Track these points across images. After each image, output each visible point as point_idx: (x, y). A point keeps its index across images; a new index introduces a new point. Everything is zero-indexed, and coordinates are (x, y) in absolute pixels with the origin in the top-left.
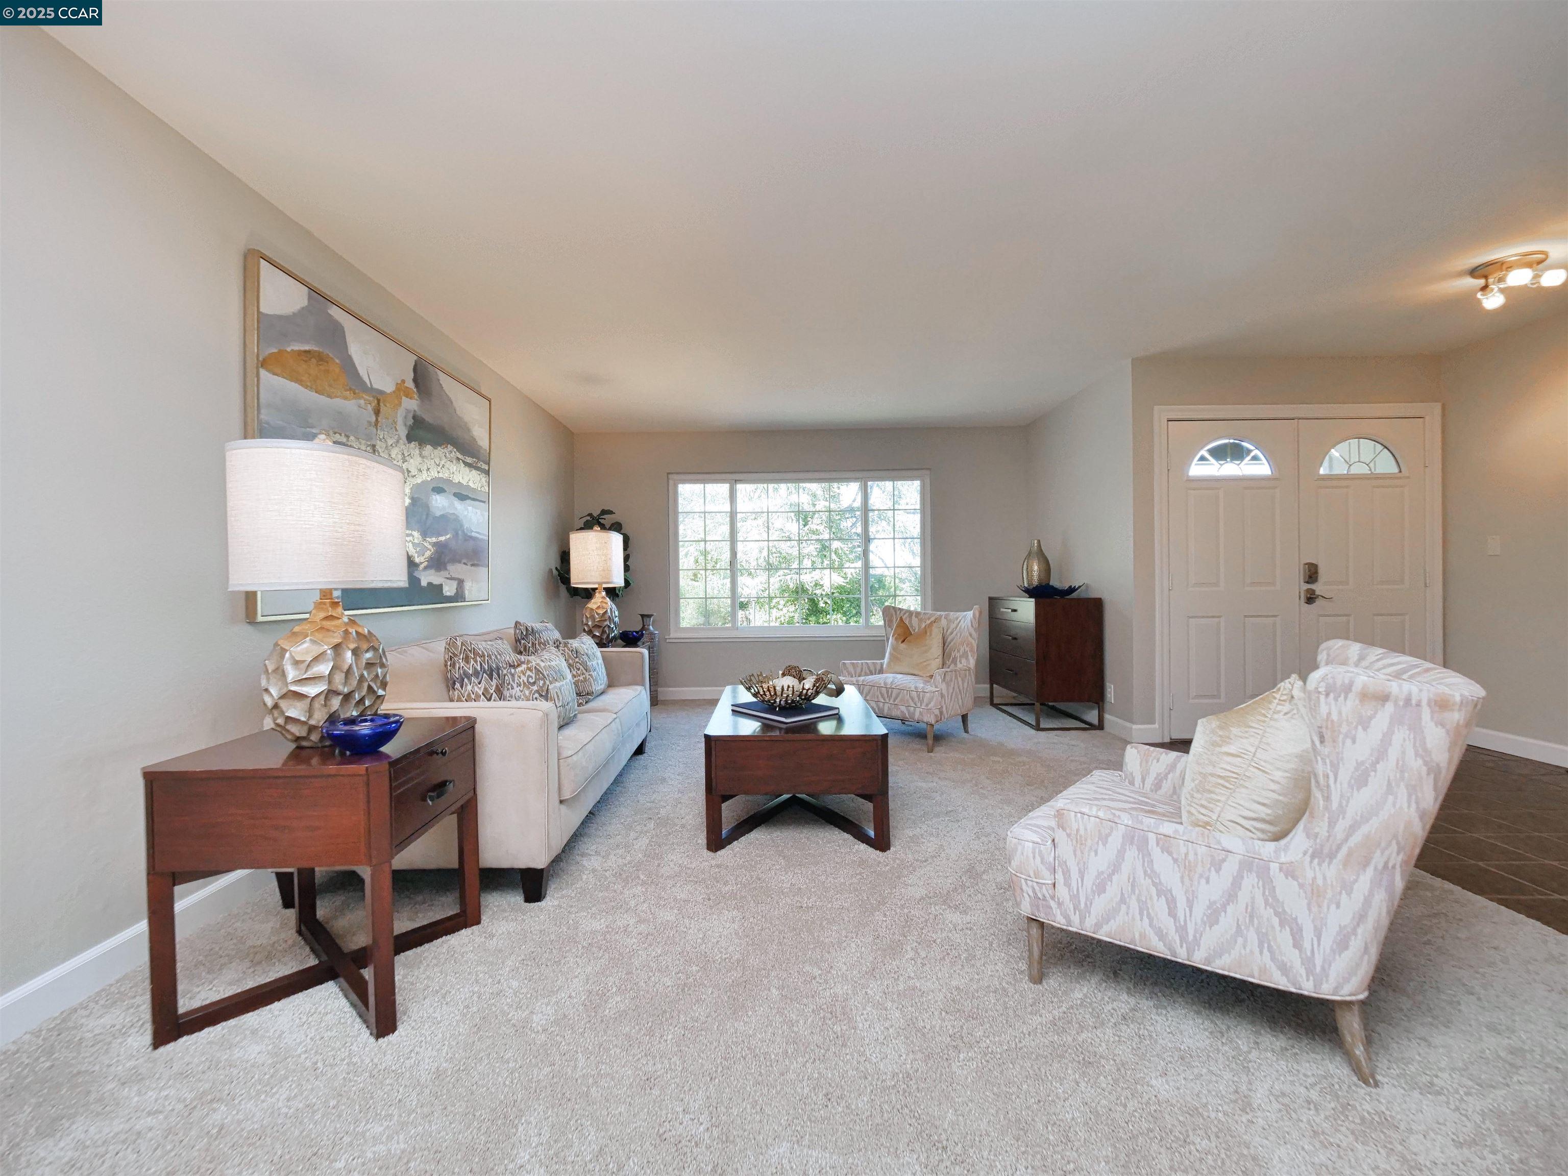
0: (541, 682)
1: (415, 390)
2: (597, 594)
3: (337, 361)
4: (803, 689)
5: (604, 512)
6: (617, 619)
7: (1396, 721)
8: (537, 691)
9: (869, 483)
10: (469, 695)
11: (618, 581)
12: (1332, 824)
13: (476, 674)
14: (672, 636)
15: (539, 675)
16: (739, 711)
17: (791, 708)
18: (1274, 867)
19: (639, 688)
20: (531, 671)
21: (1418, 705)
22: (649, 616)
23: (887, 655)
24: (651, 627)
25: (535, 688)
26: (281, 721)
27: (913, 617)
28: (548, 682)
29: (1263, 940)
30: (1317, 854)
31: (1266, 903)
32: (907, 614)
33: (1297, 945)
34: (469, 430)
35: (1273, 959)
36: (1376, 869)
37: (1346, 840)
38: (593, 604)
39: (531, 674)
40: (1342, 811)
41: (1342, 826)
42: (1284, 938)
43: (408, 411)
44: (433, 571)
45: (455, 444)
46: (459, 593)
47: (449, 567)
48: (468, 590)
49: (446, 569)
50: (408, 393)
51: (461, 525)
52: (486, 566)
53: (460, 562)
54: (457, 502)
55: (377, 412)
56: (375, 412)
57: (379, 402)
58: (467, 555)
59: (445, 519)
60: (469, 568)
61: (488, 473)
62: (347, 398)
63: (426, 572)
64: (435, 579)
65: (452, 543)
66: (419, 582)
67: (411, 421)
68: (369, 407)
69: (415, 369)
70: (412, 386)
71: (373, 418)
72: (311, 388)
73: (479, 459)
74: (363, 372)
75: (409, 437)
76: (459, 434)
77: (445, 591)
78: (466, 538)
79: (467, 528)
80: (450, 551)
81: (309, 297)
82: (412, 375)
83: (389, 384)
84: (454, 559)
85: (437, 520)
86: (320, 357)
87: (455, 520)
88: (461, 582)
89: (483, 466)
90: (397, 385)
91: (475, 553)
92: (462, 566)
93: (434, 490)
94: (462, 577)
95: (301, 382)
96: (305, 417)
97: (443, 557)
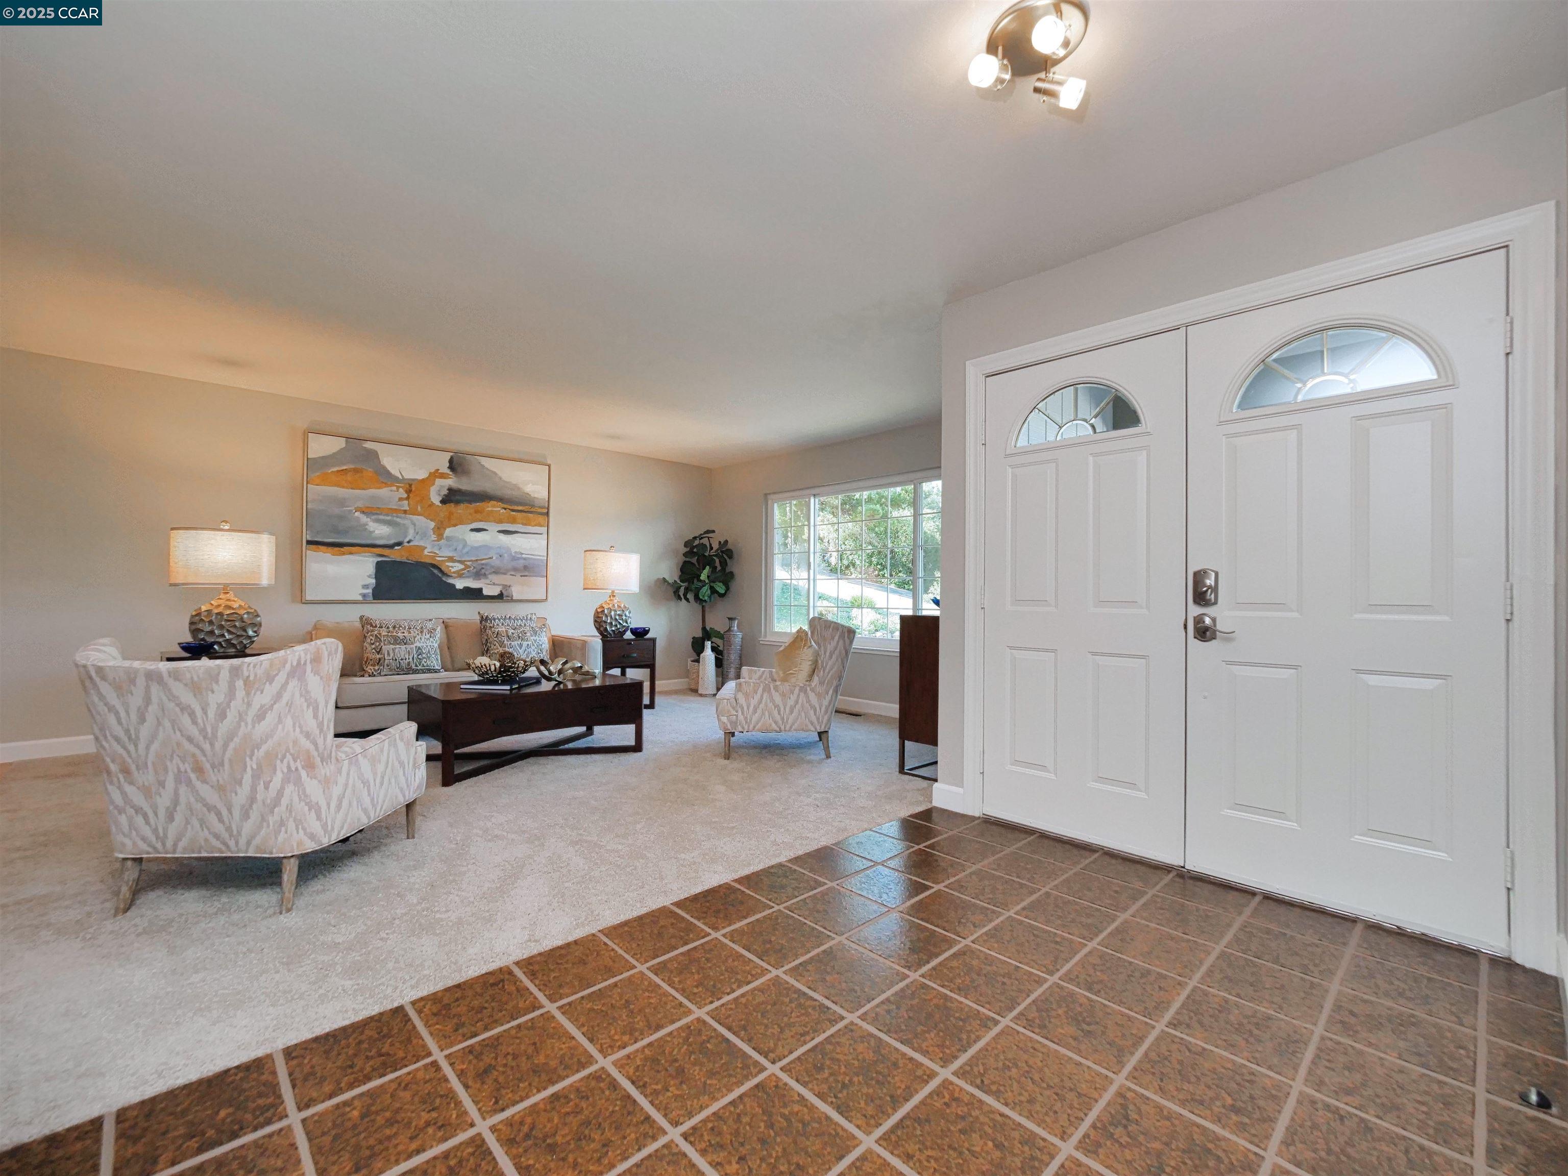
0: (378, 644)
1: (451, 473)
3: (371, 470)
15: (377, 639)
20: (373, 636)
25: (373, 646)
28: (382, 644)
39: (372, 638)
43: (442, 487)
44: (471, 579)
45: (500, 499)
46: (505, 593)
47: (490, 577)
48: (517, 592)
49: (487, 578)
50: (443, 476)
51: (508, 549)
52: (542, 576)
53: (505, 574)
54: (502, 537)
55: (409, 491)
56: (406, 492)
57: (410, 485)
58: (515, 569)
59: (487, 547)
60: (518, 578)
61: (547, 514)
62: (379, 488)
63: (462, 581)
64: (474, 584)
65: (496, 562)
66: (454, 586)
67: (445, 492)
68: (401, 490)
69: (451, 461)
70: (448, 471)
71: (405, 496)
72: (347, 488)
73: (533, 506)
74: (395, 472)
75: (443, 502)
76: (508, 493)
77: (485, 592)
78: (514, 559)
79: (516, 552)
80: (493, 567)
81: (347, 442)
82: (448, 465)
83: (421, 474)
84: (497, 572)
85: (477, 548)
86: (356, 471)
87: (499, 548)
88: (507, 587)
89: (540, 510)
90: (430, 473)
91: (526, 568)
92: (508, 577)
93: (472, 530)
94: (508, 584)
95: (338, 486)
96: (342, 502)
97: (483, 571)
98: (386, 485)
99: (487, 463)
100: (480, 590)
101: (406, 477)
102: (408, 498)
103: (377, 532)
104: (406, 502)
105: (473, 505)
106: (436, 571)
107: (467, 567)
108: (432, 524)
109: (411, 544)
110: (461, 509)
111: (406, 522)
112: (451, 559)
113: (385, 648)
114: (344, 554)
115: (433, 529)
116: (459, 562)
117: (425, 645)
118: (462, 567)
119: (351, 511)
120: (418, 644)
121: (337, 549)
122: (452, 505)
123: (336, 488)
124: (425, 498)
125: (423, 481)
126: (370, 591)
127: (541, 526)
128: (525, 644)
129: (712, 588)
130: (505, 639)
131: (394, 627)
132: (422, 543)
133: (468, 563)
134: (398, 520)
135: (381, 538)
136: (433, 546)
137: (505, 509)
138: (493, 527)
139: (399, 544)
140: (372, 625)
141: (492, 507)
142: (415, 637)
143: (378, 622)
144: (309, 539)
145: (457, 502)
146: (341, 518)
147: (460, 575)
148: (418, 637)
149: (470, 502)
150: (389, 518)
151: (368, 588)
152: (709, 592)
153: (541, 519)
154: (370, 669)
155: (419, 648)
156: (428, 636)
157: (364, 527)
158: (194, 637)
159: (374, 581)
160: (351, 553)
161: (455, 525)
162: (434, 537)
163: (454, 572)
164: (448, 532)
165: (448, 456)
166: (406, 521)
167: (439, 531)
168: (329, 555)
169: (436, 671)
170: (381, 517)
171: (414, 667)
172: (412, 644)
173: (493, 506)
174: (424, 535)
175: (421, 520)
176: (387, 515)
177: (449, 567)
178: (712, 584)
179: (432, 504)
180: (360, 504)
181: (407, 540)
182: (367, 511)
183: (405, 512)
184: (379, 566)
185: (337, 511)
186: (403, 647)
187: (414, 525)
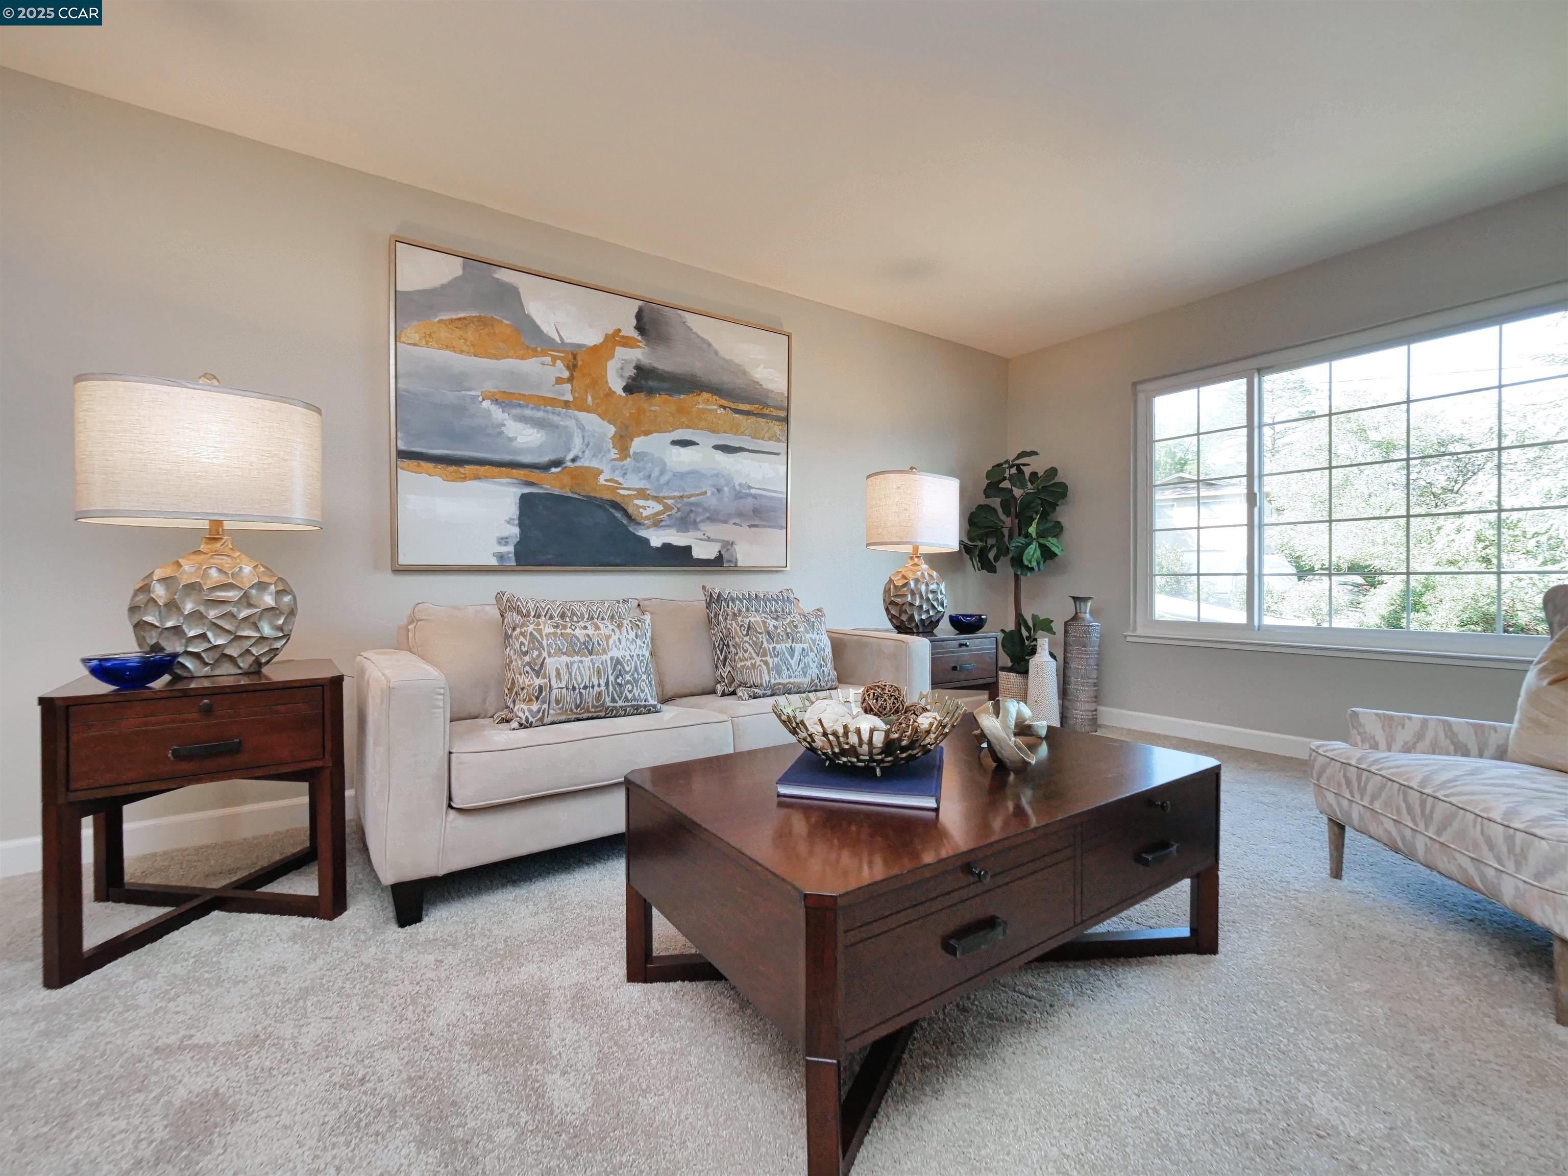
0: (536, 653)
1: (640, 338)
3: (507, 322)
8: (528, 664)
14: (1136, 632)
15: (533, 643)
20: (525, 637)
22: (1084, 600)
25: (527, 659)
28: (545, 654)
34: (745, 373)
39: (524, 641)
43: (626, 362)
44: (673, 531)
45: (716, 390)
46: (726, 556)
47: (704, 527)
48: (744, 555)
49: (698, 529)
50: (627, 342)
51: (729, 480)
52: (781, 528)
53: (725, 522)
54: (720, 456)
55: (572, 367)
56: (568, 368)
57: (575, 356)
58: (741, 515)
59: (695, 475)
60: (745, 529)
61: (786, 420)
62: (523, 358)
63: (661, 532)
64: (678, 539)
65: (711, 500)
66: (646, 541)
67: (631, 372)
68: (559, 362)
69: (639, 316)
70: (634, 334)
71: (566, 374)
72: (468, 353)
73: (766, 405)
74: (548, 329)
75: (628, 389)
76: (725, 379)
77: (698, 553)
78: (739, 496)
79: (740, 485)
80: (706, 510)
81: (465, 267)
82: (634, 322)
83: (591, 337)
84: (713, 518)
85: (680, 476)
86: (482, 322)
87: (717, 475)
88: (728, 545)
89: (775, 413)
90: (607, 335)
91: (756, 512)
92: (729, 527)
93: (675, 443)
94: (731, 539)
95: (453, 349)
96: (459, 381)
97: (692, 515)
98: (535, 353)
99: (696, 323)
100: (688, 549)
101: (567, 341)
102: (570, 380)
103: (520, 439)
104: (568, 386)
105: (676, 398)
106: (618, 515)
107: (667, 508)
108: (611, 430)
109: (577, 464)
110: (659, 405)
111: (571, 423)
112: (642, 494)
113: (552, 664)
114: (464, 478)
115: (613, 438)
116: (656, 499)
117: (627, 654)
118: (659, 508)
119: (474, 398)
120: (615, 653)
121: (452, 468)
122: (642, 396)
123: (448, 354)
124: (598, 382)
125: (595, 348)
126: (510, 548)
127: (779, 441)
128: (798, 647)
129: (1042, 547)
130: (764, 638)
131: (563, 616)
132: (594, 464)
133: (670, 502)
134: (556, 418)
135: (530, 451)
136: (613, 470)
137: (725, 408)
138: (706, 440)
139: (557, 463)
140: (519, 612)
141: (704, 403)
142: (608, 638)
143: (531, 605)
144: (402, 446)
145: (651, 392)
146: (460, 409)
147: (657, 523)
148: (615, 638)
149: (670, 392)
150: (540, 414)
151: (507, 544)
152: (1038, 553)
153: (777, 428)
154: (522, 710)
155: (618, 662)
156: (632, 635)
157: (498, 430)
158: (141, 641)
159: (516, 531)
160: (477, 478)
161: (647, 433)
162: (614, 453)
163: (647, 518)
164: (638, 444)
165: (633, 307)
166: (569, 420)
167: (622, 441)
168: (438, 479)
169: (650, 710)
170: (528, 412)
171: (609, 703)
172: (605, 652)
173: (707, 402)
174: (599, 451)
175: (592, 421)
176: (537, 408)
177: (638, 507)
178: (1041, 541)
179: (610, 393)
180: (489, 386)
181: (570, 456)
182: (504, 400)
183: (566, 404)
184: (525, 501)
185: (451, 397)
186: (587, 660)
187: (582, 428)
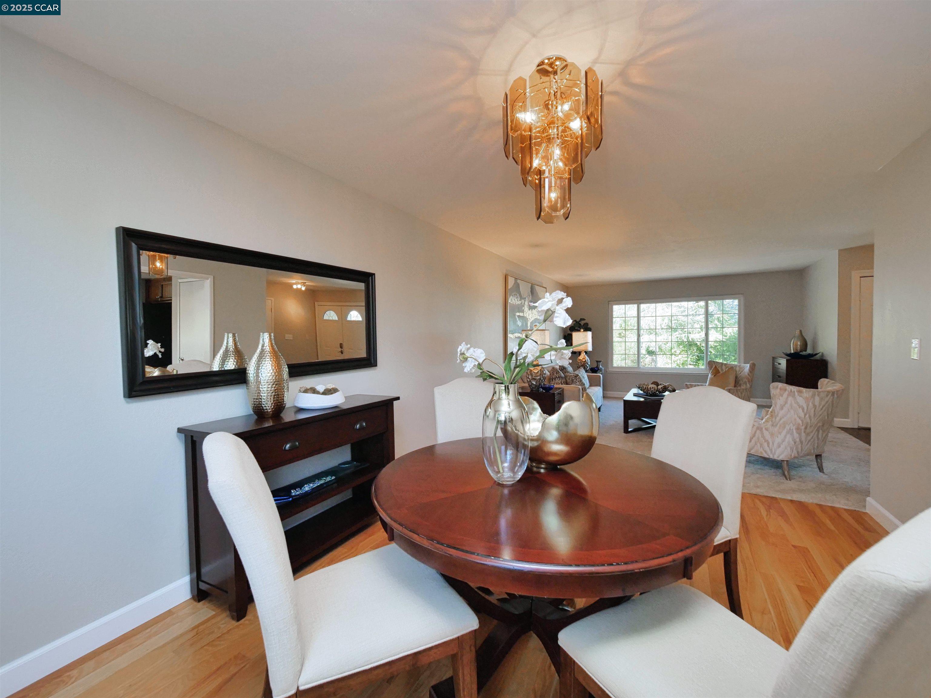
2: (582, 354)
4: (658, 388)
5: (582, 319)
6: (589, 363)
7: (788, 395)
9: (709, 302)
10: (557, 383)
11: (590, 348)
12: (776, 418)
13: (559, 377)
14: (610, 370)
16: (635, 395)
17: (654, 395)
18: (764, 429)
19: (599, 387)
21: (794, 392)
22: (600, 362)
23: (708, 382)
24: (601, 366)
26: (530, 384)
27: (723, 366)
29: (761, 445)
30: (772, 425)
31: (762, 437)
32: (720, 364)
33: (768, 446)
35: (763, 450)
36: (787, 429)
37: (779, 422)
38: (581, 357)
40: (778, 415)
41: (778, 419)
42: (765, 444)
